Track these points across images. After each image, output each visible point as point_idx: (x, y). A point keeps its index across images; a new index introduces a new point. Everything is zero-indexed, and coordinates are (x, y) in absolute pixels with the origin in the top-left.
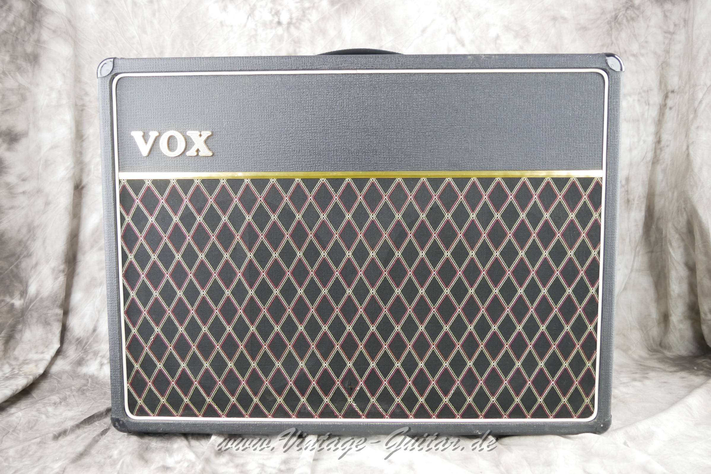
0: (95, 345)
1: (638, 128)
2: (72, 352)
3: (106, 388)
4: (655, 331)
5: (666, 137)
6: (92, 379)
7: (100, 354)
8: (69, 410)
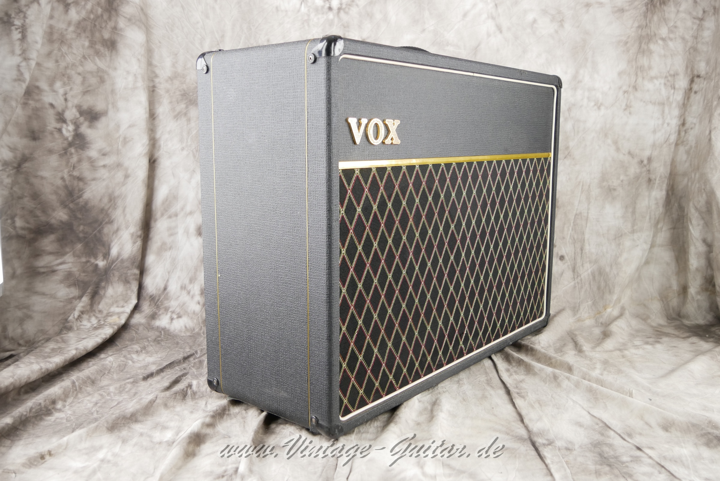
0: (166, 302)
1: (663, 112)
2: (146, 308)
3: (177, 338)
4: (675, 302)
5: (690, 120)
6: (164, 332)
7: (170, 310)
8: (149, 356)
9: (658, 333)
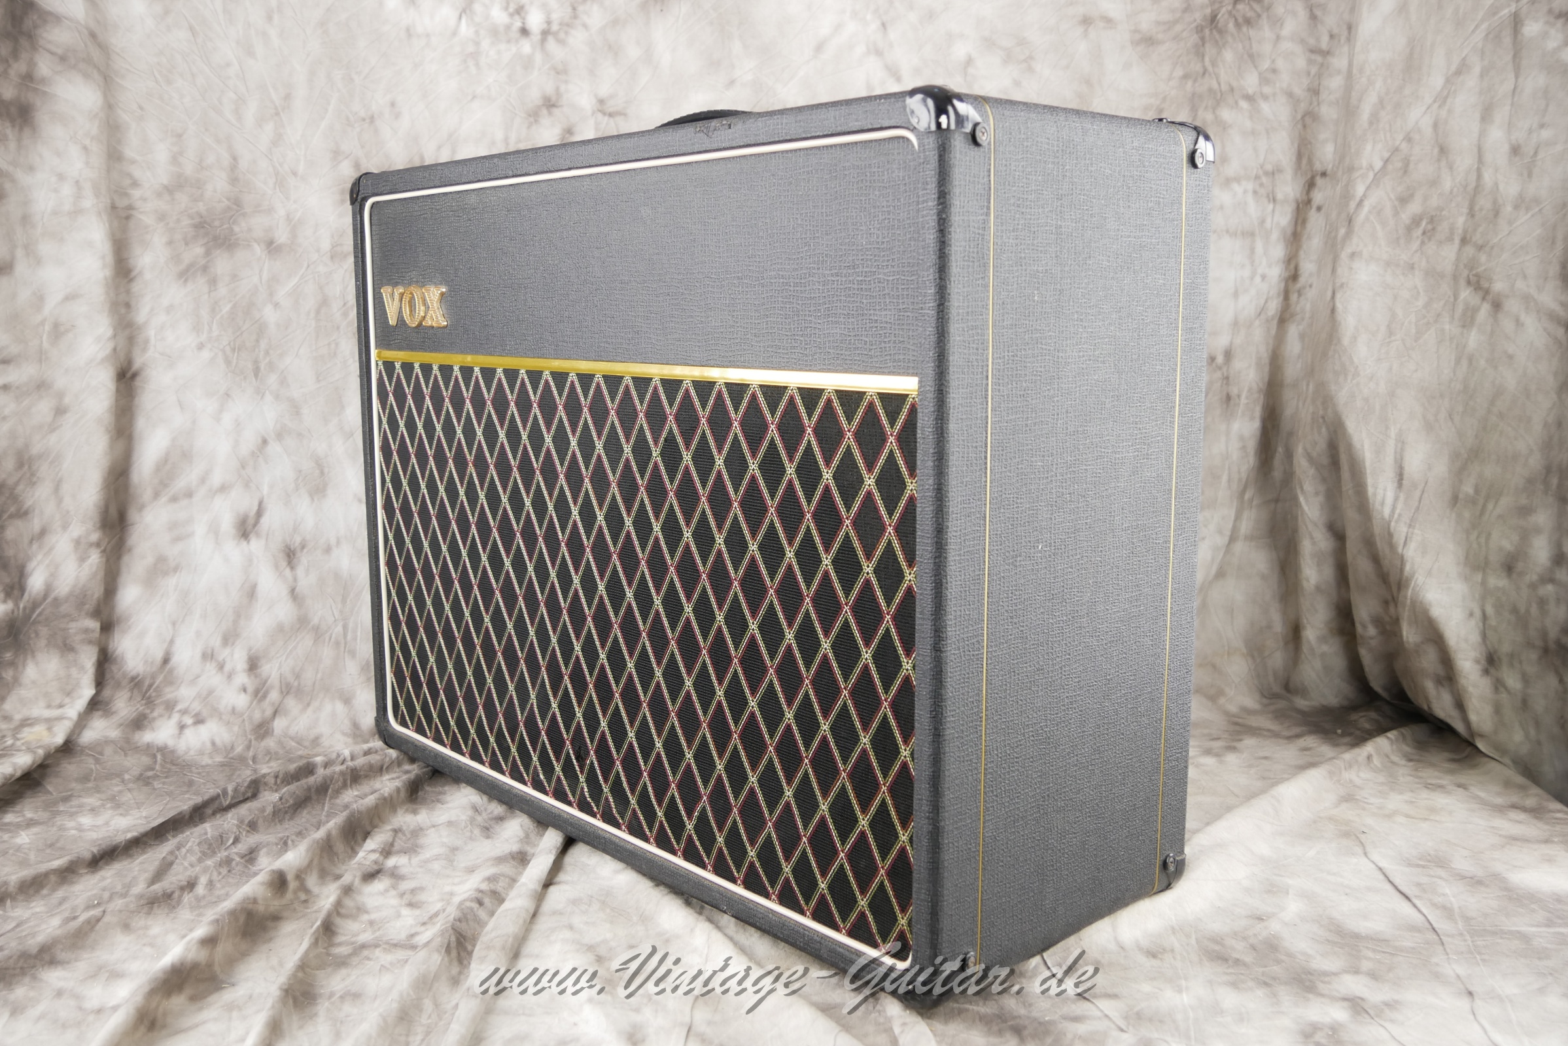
0: (167, 690)
1: (1252, 250)
2: (123, 705)
3: (191, 772)
4: (1277, 659)
5: (1308, 267)
6: (163, 755)
7: (178, 708)
8: (121, 815)
9: (1238, 728)
